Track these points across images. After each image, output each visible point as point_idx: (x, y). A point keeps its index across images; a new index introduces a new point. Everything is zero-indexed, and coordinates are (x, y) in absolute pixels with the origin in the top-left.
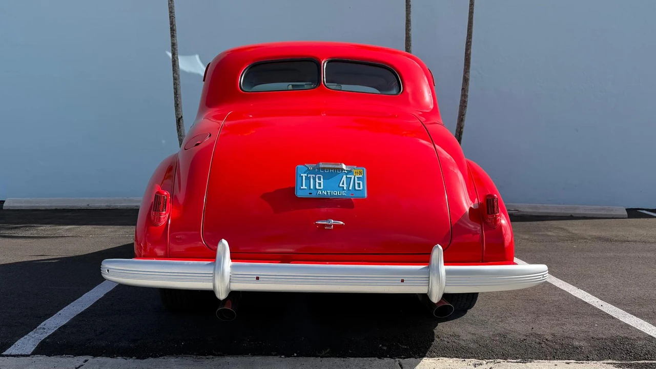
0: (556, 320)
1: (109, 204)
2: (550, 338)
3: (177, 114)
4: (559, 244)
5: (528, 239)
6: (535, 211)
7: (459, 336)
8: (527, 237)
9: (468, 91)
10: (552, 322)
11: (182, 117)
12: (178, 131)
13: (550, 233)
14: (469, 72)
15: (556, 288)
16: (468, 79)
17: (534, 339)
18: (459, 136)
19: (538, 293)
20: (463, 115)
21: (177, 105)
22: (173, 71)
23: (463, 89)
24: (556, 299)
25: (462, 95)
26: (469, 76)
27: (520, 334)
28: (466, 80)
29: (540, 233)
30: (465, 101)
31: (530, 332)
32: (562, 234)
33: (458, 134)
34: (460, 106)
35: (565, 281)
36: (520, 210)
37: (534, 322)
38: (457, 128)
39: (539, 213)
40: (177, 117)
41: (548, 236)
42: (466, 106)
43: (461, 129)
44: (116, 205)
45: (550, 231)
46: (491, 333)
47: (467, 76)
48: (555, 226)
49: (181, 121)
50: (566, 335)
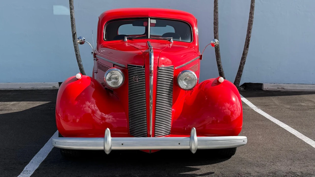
0: (304, 164)
1: (33, 87)
2: (300, 174)
3: (73, 31)
4: (308, 111)
5: (289, 108)
6: (294, 88)
7: (250, 174)
8: (289, 107)
9: (253, 14)
10: (301, 165)
11: (76, 33)
12: (74, 41)
13: (303, 104)
14: (254, 2)
15: (304, 143)
16: (254, 7)
17: (291, 175)
18: (248, 43)
19: (294, 146)
20: (250, 29)
21: (73, 25)
22: (70, 4)
23: (250, 13)
24: (304, 150)
25: (250, 17)
26: (254, 5)
27: (283, 172)
28: (252, 7)
29: (297, 104)
30: (252, 20)
31: (289, 171)
32: (310, 104)
33: (247, 41)
34: (248, 23)
35: (310, 138)
36: (285, 88)
37: (291, 165)
38: (247, 38)
39: (297, 89)
40: (73, 33)
41: (302, 106)
42: (252, 24)
43: (249, 38)
44: (37, 87)
45: (303, 102)
46: (268, 172)
47: (253, 5)
48: (306, 99)
49: (75, 35)
50: (309, 172)
